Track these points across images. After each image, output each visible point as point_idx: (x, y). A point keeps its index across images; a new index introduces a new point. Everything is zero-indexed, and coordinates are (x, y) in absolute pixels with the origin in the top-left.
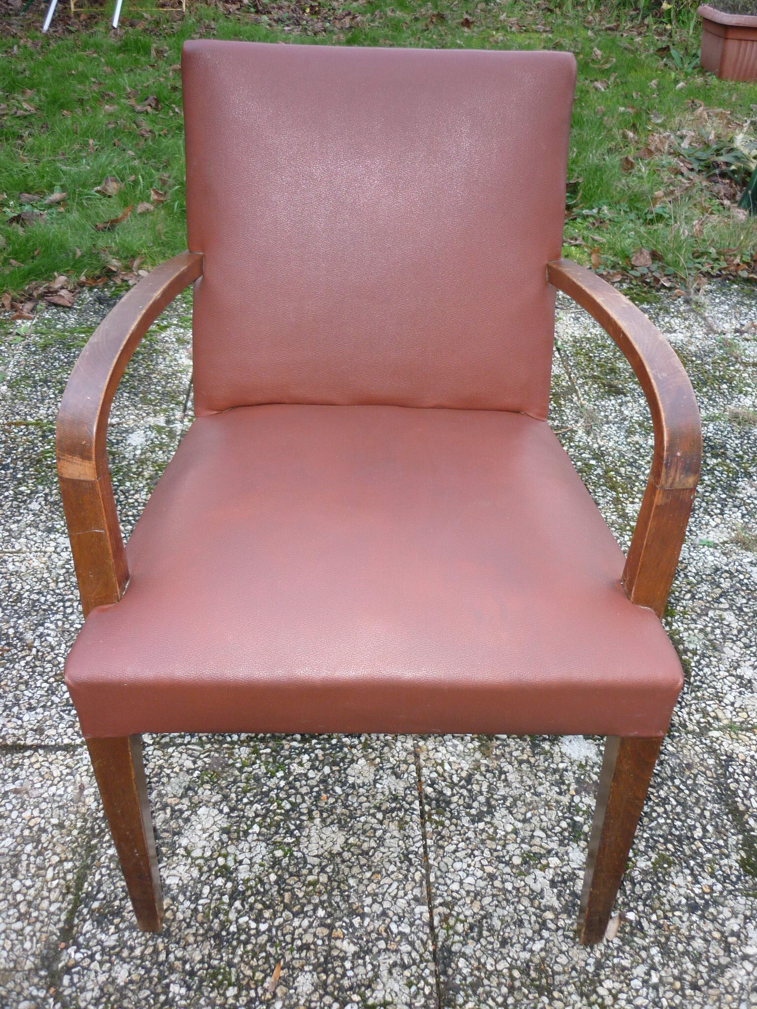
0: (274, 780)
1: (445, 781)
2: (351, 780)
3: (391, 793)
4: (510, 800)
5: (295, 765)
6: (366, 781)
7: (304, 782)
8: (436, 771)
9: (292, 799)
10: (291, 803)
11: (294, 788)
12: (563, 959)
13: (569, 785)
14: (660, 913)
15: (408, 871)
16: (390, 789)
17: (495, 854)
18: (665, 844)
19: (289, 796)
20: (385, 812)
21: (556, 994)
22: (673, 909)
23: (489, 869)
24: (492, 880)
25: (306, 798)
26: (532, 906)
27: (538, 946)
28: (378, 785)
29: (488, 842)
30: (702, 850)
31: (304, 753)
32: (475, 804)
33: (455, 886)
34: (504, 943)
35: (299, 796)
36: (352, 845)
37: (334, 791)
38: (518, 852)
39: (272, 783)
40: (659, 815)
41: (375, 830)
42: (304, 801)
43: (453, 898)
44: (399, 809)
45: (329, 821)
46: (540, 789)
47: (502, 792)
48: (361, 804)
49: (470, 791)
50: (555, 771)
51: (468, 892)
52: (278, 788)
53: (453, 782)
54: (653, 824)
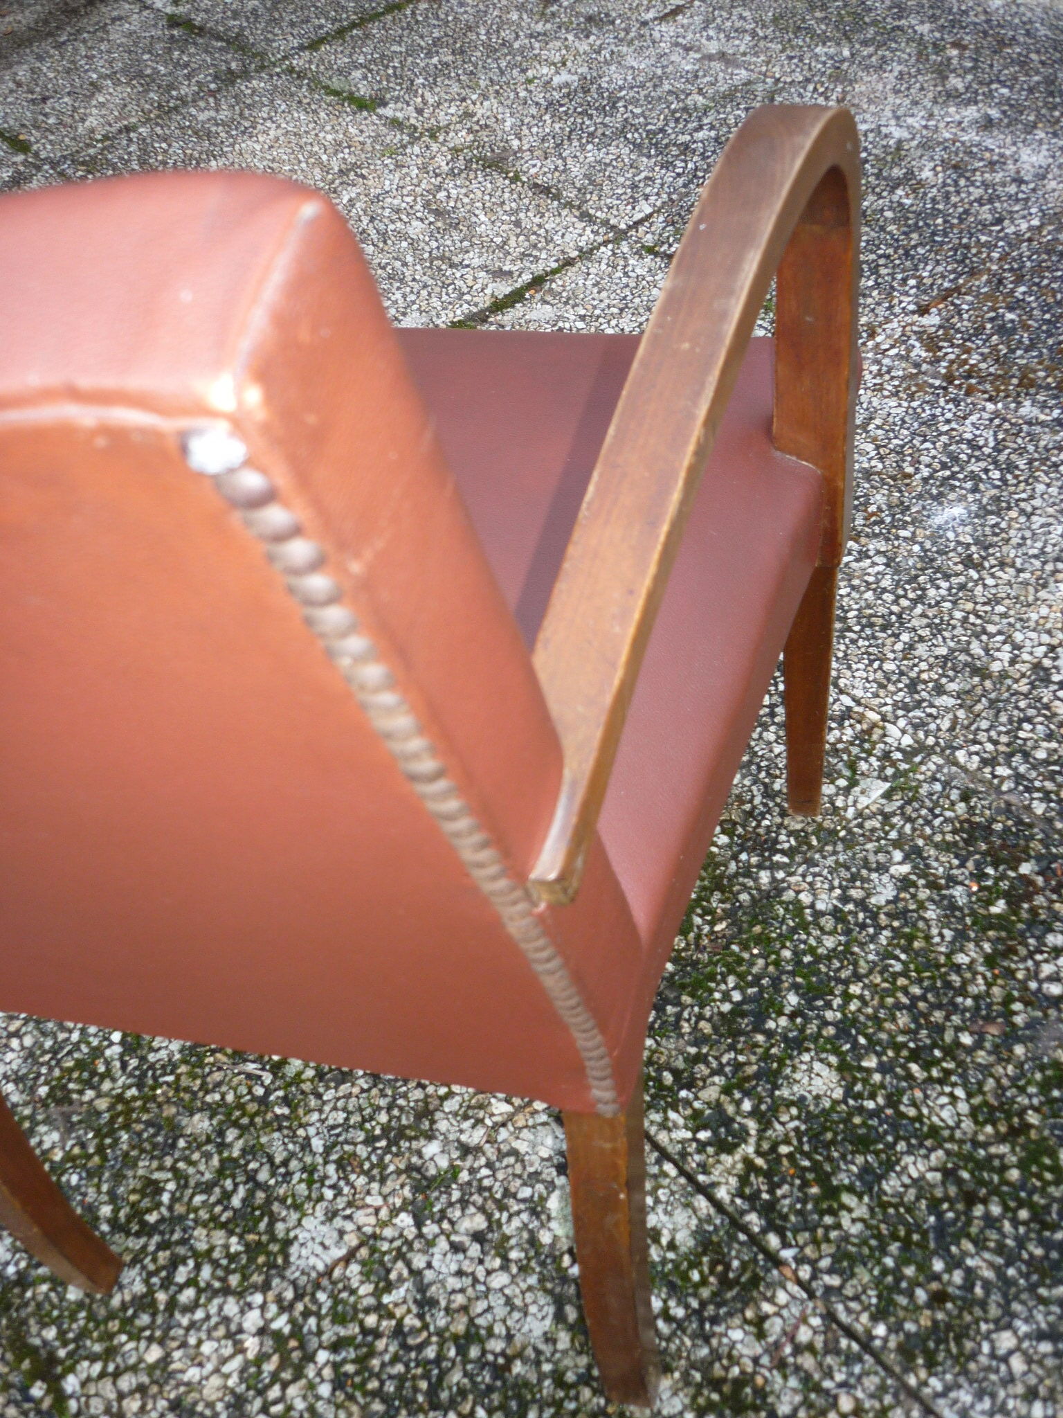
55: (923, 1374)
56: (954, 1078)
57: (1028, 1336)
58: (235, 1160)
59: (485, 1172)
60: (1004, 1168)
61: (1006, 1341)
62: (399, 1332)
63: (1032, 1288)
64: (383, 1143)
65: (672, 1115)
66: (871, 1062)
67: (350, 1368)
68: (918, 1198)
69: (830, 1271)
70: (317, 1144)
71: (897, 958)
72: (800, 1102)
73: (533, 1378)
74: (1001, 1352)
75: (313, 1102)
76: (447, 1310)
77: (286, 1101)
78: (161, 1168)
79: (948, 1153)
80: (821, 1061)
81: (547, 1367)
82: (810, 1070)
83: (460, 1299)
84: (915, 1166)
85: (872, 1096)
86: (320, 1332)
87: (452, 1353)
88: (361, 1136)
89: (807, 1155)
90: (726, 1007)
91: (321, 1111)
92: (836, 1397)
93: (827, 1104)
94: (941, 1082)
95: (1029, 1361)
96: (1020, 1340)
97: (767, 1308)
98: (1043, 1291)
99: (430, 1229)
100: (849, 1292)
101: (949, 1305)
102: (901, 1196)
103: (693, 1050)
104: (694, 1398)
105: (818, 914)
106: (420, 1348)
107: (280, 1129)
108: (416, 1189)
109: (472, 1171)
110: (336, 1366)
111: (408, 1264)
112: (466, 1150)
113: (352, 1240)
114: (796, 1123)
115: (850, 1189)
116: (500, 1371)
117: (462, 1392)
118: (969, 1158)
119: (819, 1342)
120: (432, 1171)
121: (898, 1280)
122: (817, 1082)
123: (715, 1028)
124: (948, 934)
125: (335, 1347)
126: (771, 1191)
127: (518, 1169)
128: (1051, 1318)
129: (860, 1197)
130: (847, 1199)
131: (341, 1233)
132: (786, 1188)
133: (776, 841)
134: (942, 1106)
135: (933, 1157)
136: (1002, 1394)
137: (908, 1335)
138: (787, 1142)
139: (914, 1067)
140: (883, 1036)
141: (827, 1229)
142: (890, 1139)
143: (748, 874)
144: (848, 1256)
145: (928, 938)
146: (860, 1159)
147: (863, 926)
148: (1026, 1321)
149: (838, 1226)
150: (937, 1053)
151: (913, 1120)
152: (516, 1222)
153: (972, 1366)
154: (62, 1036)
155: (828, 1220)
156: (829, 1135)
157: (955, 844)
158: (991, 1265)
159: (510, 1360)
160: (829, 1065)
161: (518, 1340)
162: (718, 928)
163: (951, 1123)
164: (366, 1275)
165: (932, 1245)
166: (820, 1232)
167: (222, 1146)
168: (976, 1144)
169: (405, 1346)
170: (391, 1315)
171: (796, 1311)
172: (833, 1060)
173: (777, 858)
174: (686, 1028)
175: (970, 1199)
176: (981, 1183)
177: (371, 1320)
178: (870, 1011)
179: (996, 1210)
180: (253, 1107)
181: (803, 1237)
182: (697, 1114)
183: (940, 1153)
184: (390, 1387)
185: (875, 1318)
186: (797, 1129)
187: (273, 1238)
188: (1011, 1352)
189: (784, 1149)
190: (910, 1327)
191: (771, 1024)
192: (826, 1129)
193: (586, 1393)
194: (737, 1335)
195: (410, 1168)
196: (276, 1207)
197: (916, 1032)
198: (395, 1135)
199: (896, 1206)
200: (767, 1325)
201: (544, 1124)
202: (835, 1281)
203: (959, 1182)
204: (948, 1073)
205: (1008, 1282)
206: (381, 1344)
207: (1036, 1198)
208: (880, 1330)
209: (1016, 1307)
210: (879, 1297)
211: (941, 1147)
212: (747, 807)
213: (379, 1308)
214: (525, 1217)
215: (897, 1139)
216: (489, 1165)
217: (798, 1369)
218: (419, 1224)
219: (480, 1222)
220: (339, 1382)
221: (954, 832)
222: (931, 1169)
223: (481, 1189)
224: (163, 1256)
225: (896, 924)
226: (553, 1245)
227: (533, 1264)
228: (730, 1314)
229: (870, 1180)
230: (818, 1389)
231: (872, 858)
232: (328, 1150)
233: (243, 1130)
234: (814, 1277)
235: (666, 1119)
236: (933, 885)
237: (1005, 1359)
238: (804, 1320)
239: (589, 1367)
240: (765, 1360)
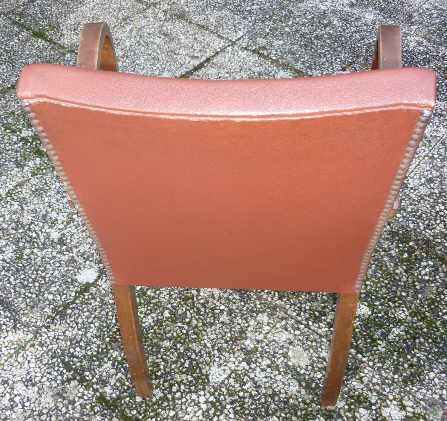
13: (78, 257)
14: (10, 239)
18: (23, 265)
22: (7, 244)
30: (6, 273)
40: (32, 274)
46: (88, 246)
50: (88, 259)
54: (33, 268)
55: (411, 387)
56: (402, 305)
57: (438, 373)
58: (182, 353)
59: (266, 347)
60: (422, 329)
61: (432, 375)
62: (251, 396)
63: (437, 360)
64: (231, 342)
65: (321, 324)
66: (377, 303)
67: (238, 408)
68: (399, 340)
69: (378, 362)
70: (209, 345)
71: (379, 273)
72: (359, 317)
73: (297, 403)
74: (431, 378)
75: (204, 333)
76: (265, 388)
77: (194, 333)
78: (157, 358)
79: (405, 326)
80: (363, 304)
81: (300, 400)
82: (360, 307)
83: (268, 384)
84: (396, 331)
85: (380, 313)
86: (225, 400)
87: (270, 400)
88: (223, 341)
89: (364, 331)
91: (207, 335)
92: (387, 396)
93: (367, 316)
94: (399, 307)
95: (440, 379)
96: (436, 374)
97: (362, 375)
98: (440, 360)
99: (253, 366)
100: (385, 367)
101: (414, 367)
102: (394, 339)
103: (323, 305)
104: (346, 402)
106: (259, 400)
107: (195, 342)
108: (245, 355)
109: (262, 347)
110: (233, 408)
111: (249, 376)
112: (258, 342)
113: (229, 372)
114: (359, 322)
115: (379, 339)
116: (286, 403)
117: (276, 410)
118: (412, 327)
119: (379, 382)
120: (249, 349)
121: (399, 362)
122: (362, 310)
123: (328, 298)
124: (392, 264)
125: (232, 403)
126: (356, 342)
127: (276, 345)
128: (443, 367)
129: (383, 341)
130: (379, 342)
131: (224, 370)
132: (360, 341)
134: (401, 314)
135: (401, 328)
136: (434, 389)
137: (404, 377)
138: (358, 328)
139: (390, 303)
140: (380, 295)
141: (375, 351)
142: (388, 324)
144: (382, 358)
145: (386, 266)
146: (380, 331)
148: (437, 369)
149: (378, 350)
150: (396, 299)
151: (393, 318)
152: (280, 361)
153: (424, 383)
154: (109, 322)
155: (375, 348)
156: (370, 325)
157: (389, 238)
158: (424, 355)
159: (288, 399)
160: (365, 305)
161: (289, 393)
163: (404, 318)
164: (236, 382)
165: (406, 352)
166: (373, 352)
167: (176, 350)
168: (413, 323)
169: (254, 400)
170: (247, 392)
171: (371, 374)
172: (366, 303)
174: (319, 299)
175: (414, 338)
176: (416, 333)
177: (241, 394)
178: (374, 288)
179: (422, 340)
180: (184, 337)
181: (369, 354)
182: (328, 323)
183: (403, 326)
184: (253, 412)
185: (394, 374)
186: (360, 324)
187: (203, 375)
188: (434, 378)
189: (357, 330)
190: (404, 374)
192: (368, 323)
193: (314, 405)
194: (355, 383)
195: (242, 349)
196: (200, 365)
197: (389, 293)
198: (234, 340)
199: (393, 342)
200: (363, 379)
201: (281, 331)
202: (380, 365)
203: (410, 334)
204: (400, 304)
205: (429, 359)
206: (246, 400)
207: (433, 336)
208: (396, 376)
209: (433, 365)
210: (394, 367)
211: (403, 325)
213: (242, 390)
214: (282, 358)
215: (390, 324)
216: (267, 345)
217: (375, 390)
218: (249, 364)
219: (268, 362)
220: (236, 413)
221: (388, 234)
222: (402, 331)
223: (266, 352)
224: (166, 384)
225: (376, 263)
226: (293, 365)
227: (288, 371)
228: (352, 378)
229: (384, 336)
230: (382, 394)
232: (213, 347)
233: (182, 344)
234: (374, 365)
235: (319, 325)
236: (385, 251)
237: (433, 380)
238: (374, 377)
239: (313, 398)
240: (365, 389)
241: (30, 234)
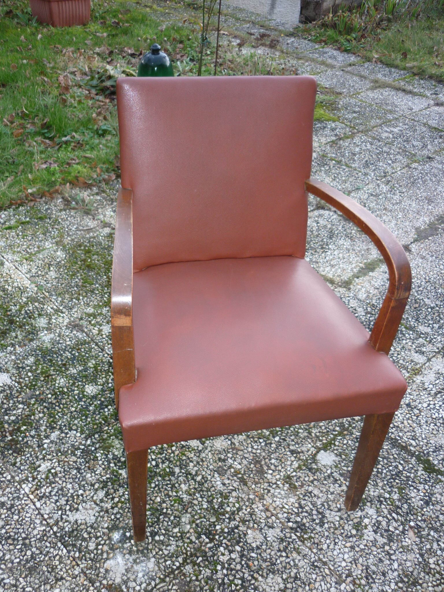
0: (219, 573)
1: (292, 514)
2: (254, 545)
3: (277, 538)
4: (325, 504)
5: (221, 557)
6: (261, 541)
7: (234, 563)
8: (285, 512)
9: (238, 576)
10: (239, 579)
11: (232, 570)
12: (409, 564)
13: (340, 480)
14: (419, 514)
15: (321, 572)
16: (275, 537)
17: (344, 535)
18: (395, 481)
19: (235, 576)
20: (285, 550)
21: (420, 582)
22: (422, 509)
23: (348, 545)
24: (354, 549)
25: (244, 570)
26: (378, 549)
27: (395, 565)
28: (268, 539)
29: (336, 531)
30: (408, 474)
31: (219, 547)
32: (315, 517)
33: (344, 564)
34: (384, 574)
35: (239, 572)
36: (287, 579)
37: (253, 557)
38: (350, 528)
39: (219, 575)
40: (382, 470)
41: (289, 563)
42: (244, 573)
43: (348, 570)
44: (289, 544)
45: (265, 574)
46: (332, 490)
47: (319, 503)
48: (270, 554)
49: (306, 512)
50: (329, 476)
51: (351, 562)
52: (226, 575)
53: (296, 513)
54: (383, 475)
60: (54, 370)
61: (68, 343)
72: (96, 384)
79: (66, 373)
82: (92, 392)
84: (75, 371)
89: (99, 374)
90: (110, 407)
93: (90, 384)
94: (61, 387)
105: (76, 430)
114: (99, 380)
115: (90, 368)
121: (87, 352)
122: (91, 389)
124: (42, 422)
126: (109, 368)
130: (92, 366)
133: (81, 453)
140: (70, 398)
143: (93, 443)
145: (47, 422)
147: (65, 426)
153: (77, 340)
155: (98, 363)
156: (92, 378)
157: (26, 447)
158: (66, 354)
162: (107, 428)
163: (62, 379)
165: (77, 357)
166: (100, 361)
168: (58, 375)
172: (85, 393)
173: (83, 447)
175: (65, 365)
176: (61, 368)
178: (72, 404)
179: (60, 363)
181: (104, 360)
185: (94, 348)
189: (104, 376)
190: (87, 346)
191: (99, 402)
199: (82, 364)
202: (100, 354)
203: (66, 368)
205: (64, 351)
207: (50, 364)
209: (64, 348)
210: (92, 350)
212: (87, 465)
215: (76, 376)
221: (25, 451)
222: (71, 370)
225: (55, 425)
229: (85, 370)
231: (54, 445)
241: (400, 518)
